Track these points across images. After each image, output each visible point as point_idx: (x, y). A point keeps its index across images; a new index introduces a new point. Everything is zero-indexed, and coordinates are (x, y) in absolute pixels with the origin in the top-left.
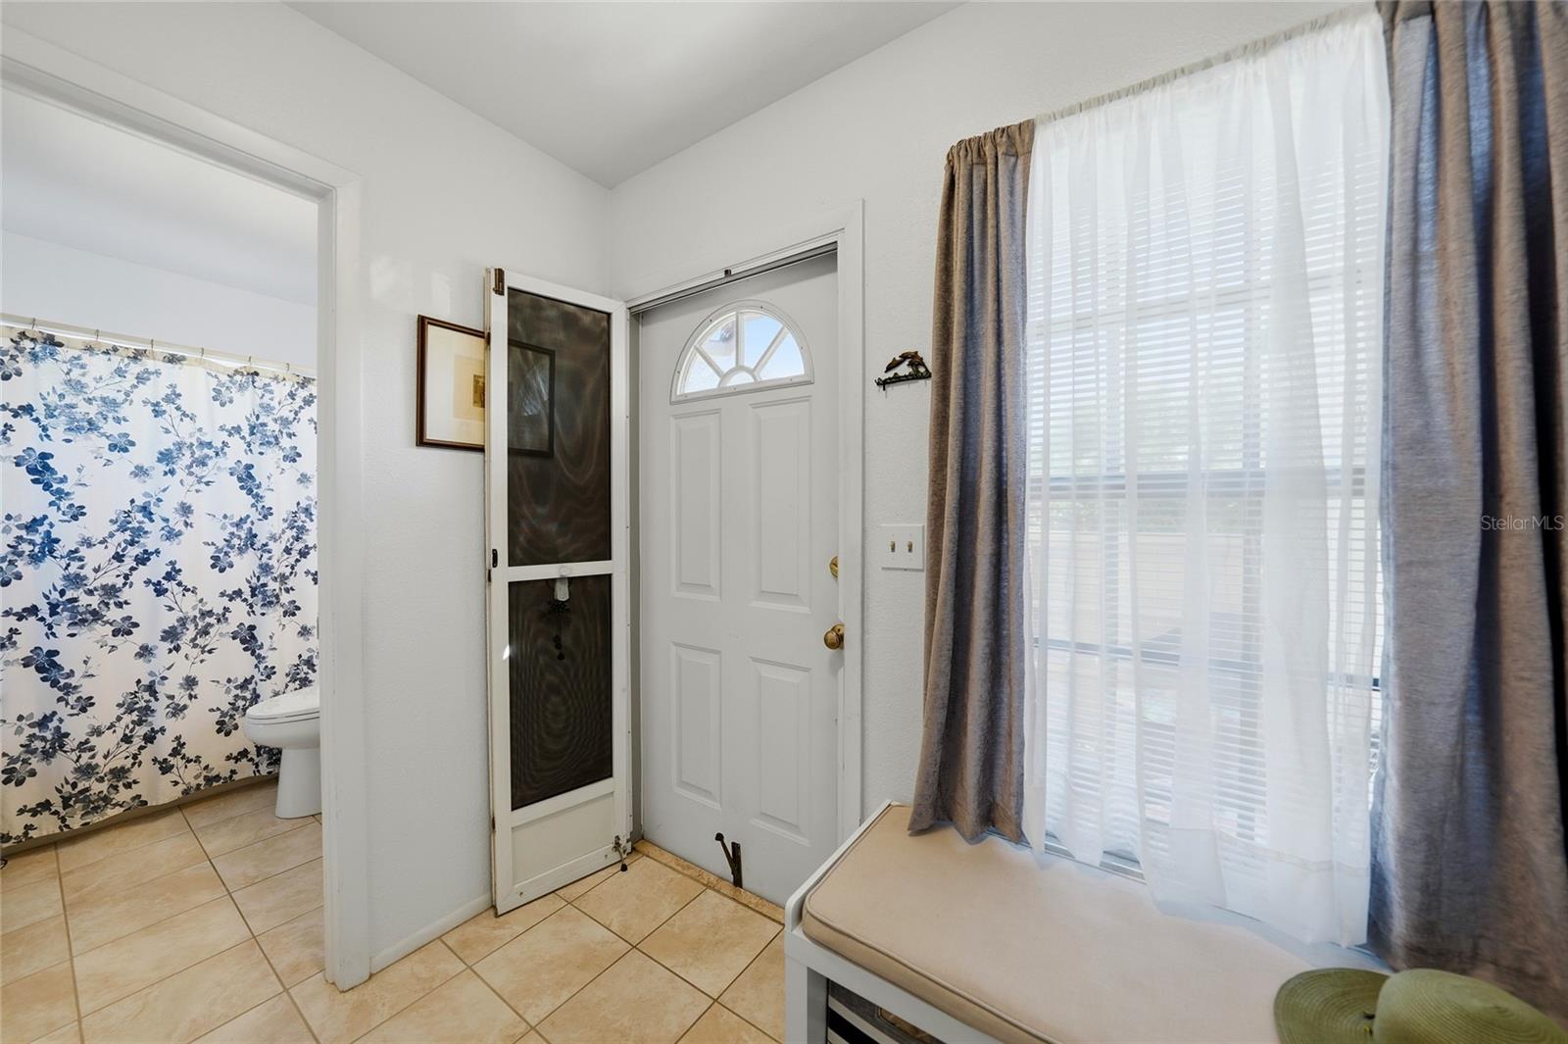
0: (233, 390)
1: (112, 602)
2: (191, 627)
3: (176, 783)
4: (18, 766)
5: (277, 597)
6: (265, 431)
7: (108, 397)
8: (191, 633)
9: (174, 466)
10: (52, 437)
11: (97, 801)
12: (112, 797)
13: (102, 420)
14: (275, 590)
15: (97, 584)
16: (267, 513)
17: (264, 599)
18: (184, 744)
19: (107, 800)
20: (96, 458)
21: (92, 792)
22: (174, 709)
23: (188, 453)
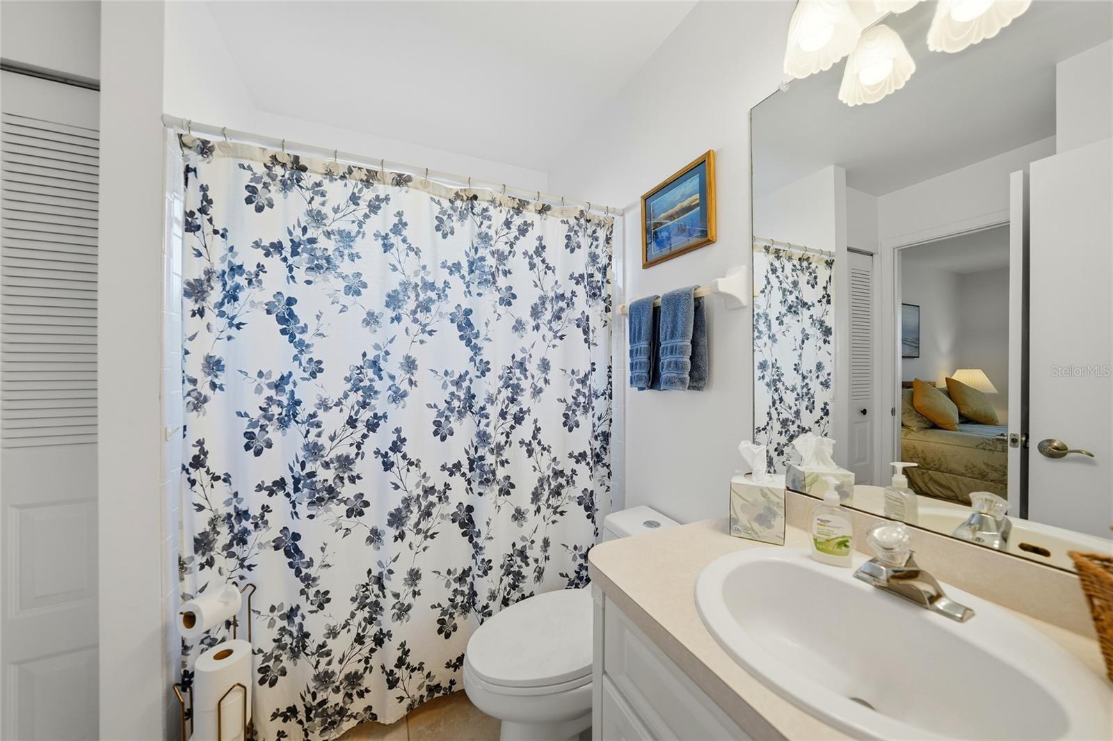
0: (454, 218)
1: (346, 476)
2: (415, 509)
3: (401, 699)
4: (271, 664)
5: (493, 473)
6: (483, 266)
7: (344, 230)
8: (414, 517)
9: (400, 311)
10: (296, 280)
11: (333, 715)
12: (347, 707)
13: (339, 257)
14: (491, 464)
15: (333, 455)
16: (484, 370)
17: (481, 476)
18: (409, 650)
19: (342, 712)
20: (333, 303)
21: (328, 705)
22: (399, 609)
23: (412, 295)
